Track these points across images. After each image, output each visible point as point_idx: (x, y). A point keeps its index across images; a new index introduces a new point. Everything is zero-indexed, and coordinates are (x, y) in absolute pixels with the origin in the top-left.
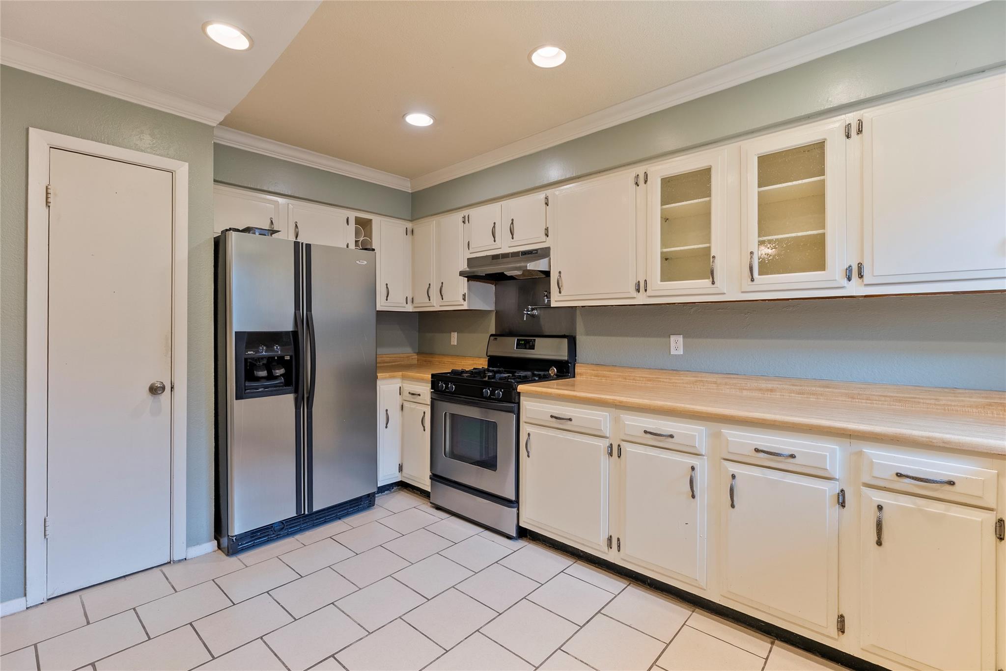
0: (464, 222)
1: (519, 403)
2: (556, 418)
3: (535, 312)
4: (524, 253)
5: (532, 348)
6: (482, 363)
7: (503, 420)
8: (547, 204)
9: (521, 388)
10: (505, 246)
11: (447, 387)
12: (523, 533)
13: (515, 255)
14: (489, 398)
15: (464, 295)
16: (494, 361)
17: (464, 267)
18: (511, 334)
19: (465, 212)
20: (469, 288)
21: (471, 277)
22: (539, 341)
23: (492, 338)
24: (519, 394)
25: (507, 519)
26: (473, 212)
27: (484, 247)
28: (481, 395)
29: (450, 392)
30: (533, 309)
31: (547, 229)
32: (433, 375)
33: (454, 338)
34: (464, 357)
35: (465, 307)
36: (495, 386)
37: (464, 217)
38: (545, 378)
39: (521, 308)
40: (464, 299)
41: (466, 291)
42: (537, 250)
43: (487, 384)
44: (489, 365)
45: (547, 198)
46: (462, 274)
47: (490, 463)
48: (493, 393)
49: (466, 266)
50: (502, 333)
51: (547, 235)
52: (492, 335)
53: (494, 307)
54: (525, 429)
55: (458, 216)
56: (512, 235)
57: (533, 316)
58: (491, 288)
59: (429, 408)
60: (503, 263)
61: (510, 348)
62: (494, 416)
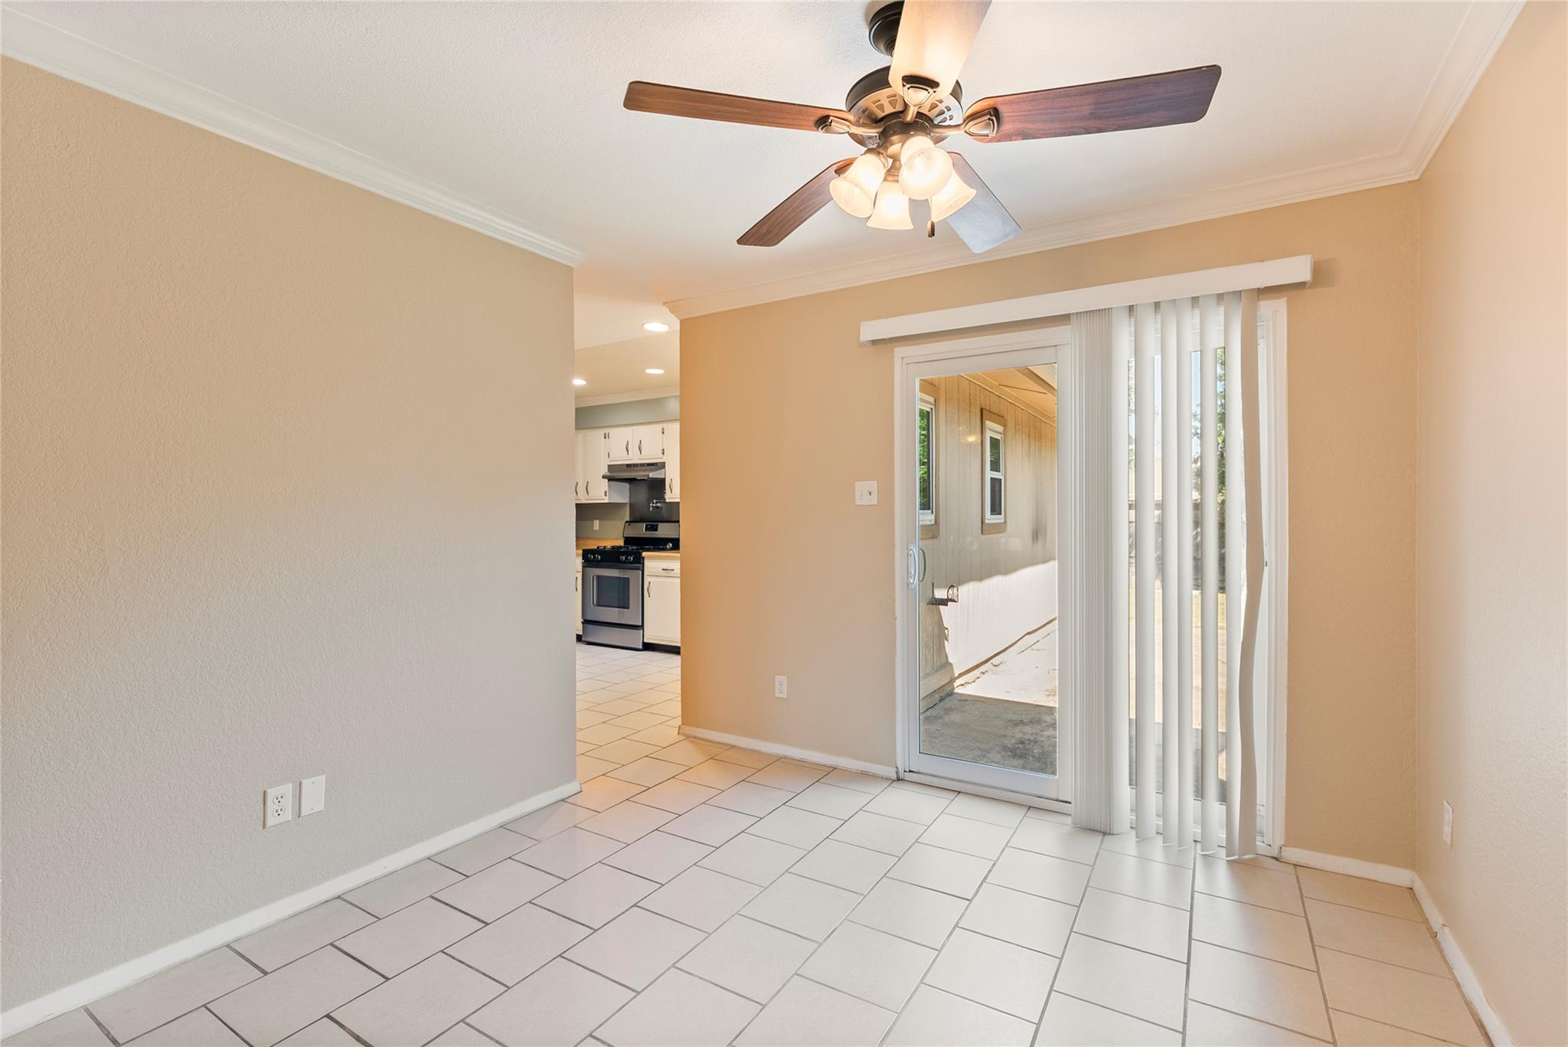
0: (605, 438)
1: (643, 564)
2: (666, 570)
3: (658, 504)
4: (649, 465)
5: (656, 530)
6: (621, 543)
7: (632, 575)
8: (663, 433)
9: (644, 554)
10: (635, 458)
11: (594, 557)
12: (648, 647)
13: (642, 465)
14: (624, 562)
15: (606, 492)
16: (628, 541)
17: (605, 471)
18: (641, 521)
19: (606, 431)
20: (609, 486)
21: (610, 479)
22: (661, 525)
23: (627, 524)
24: (643, 558)
25: (634, 638)
26: (613, 432)
27: (621, 458)
28: (619, 561)
29: (598, 561)
30: (657, 503)
31: (663, 450)
32: (583, 550)
33: (596, 524)
34: (605, 539)
35: (607, 501)
36: (627, 554)
37: (605, 434)
38: (664, 549)
39: (650, 500)
40: (606, 495)
41: (607, 489)
42: (657, 463)
43: (623, 553)
44: (625, 544)
45: (663, 429)
46: (604, 477)
47: (625, 605)
48: (626, 558)
49: (607, 471)
50: (633, 521)
51: (663, 454)
52: (627, 522)
53: (628, 499)
54: (647, 579)
55: (601, 432)
56: (640, 451)
57: (658, 507)
58: (627, 485)
59: (581, 574)
60: (634, 471)
61: (641, 531)
62: (627, 574)
